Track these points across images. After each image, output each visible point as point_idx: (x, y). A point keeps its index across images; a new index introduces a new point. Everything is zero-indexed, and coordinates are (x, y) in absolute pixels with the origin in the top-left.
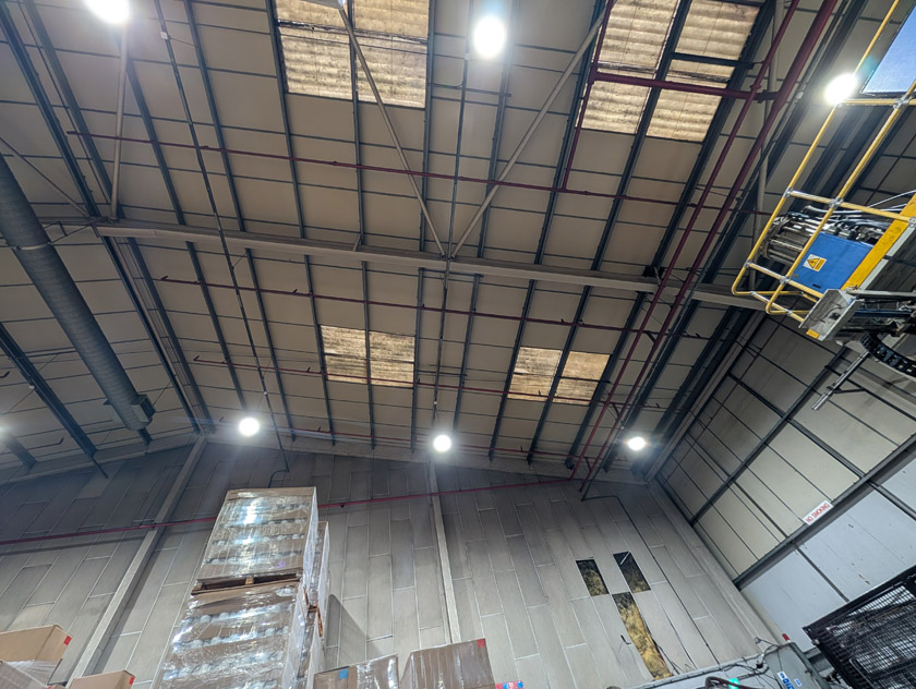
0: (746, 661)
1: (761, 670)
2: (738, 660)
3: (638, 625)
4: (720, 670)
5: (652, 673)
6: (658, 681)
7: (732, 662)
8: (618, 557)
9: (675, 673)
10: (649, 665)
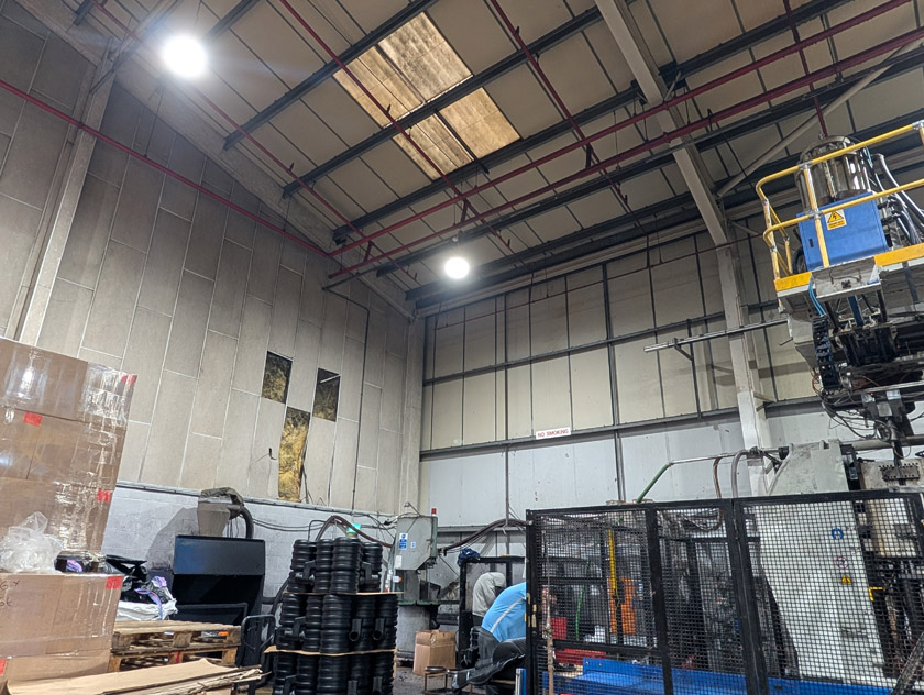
0: (378, 515)
3: (297, 447)
4: (350, 514)
5: (280, 492)
6: (282, 502)
7: (366, 512)
8: (322, 374)
9: (304, 501)
10: (282, 485)
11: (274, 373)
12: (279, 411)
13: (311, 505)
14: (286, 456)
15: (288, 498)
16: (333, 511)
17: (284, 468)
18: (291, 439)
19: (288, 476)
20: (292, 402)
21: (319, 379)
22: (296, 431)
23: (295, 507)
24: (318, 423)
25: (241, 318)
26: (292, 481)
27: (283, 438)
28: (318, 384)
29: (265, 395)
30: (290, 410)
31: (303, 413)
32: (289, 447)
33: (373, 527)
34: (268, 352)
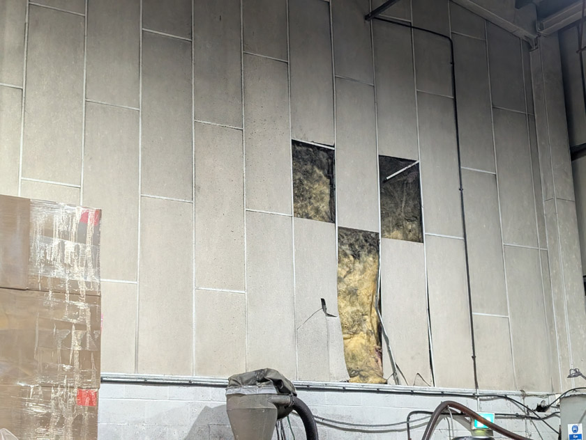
0: (524, 396)
1: (541, 414)
2: (513, 392)
3: (365, 291)
4: (473, 396)
5: (349, 370)
6: (354, 384)
7: (502, 392)
8: (387, 164)
9: (391, 380)
10: (351, 357)
11: (308, 175)
12: (326, 235)
13: (403, 386)
14: (349, 309)
15: (364, 378)
16: (442, 394)
17: (350, 329)
18: (353, 279)
19: (359, 342)
20: (345, 218)
21: (382, 174)
22: (359, 266)
23: (378, 391)
24: (393, 248)
25: (242, 92)
26: (367, 349)
27: (340, 280)
28: (383, 182)
29: (301, 213)
30: (344, 233)
31: (367, 235)
32: (352, 293)
33: (518, 416)
34: (294, 142)
